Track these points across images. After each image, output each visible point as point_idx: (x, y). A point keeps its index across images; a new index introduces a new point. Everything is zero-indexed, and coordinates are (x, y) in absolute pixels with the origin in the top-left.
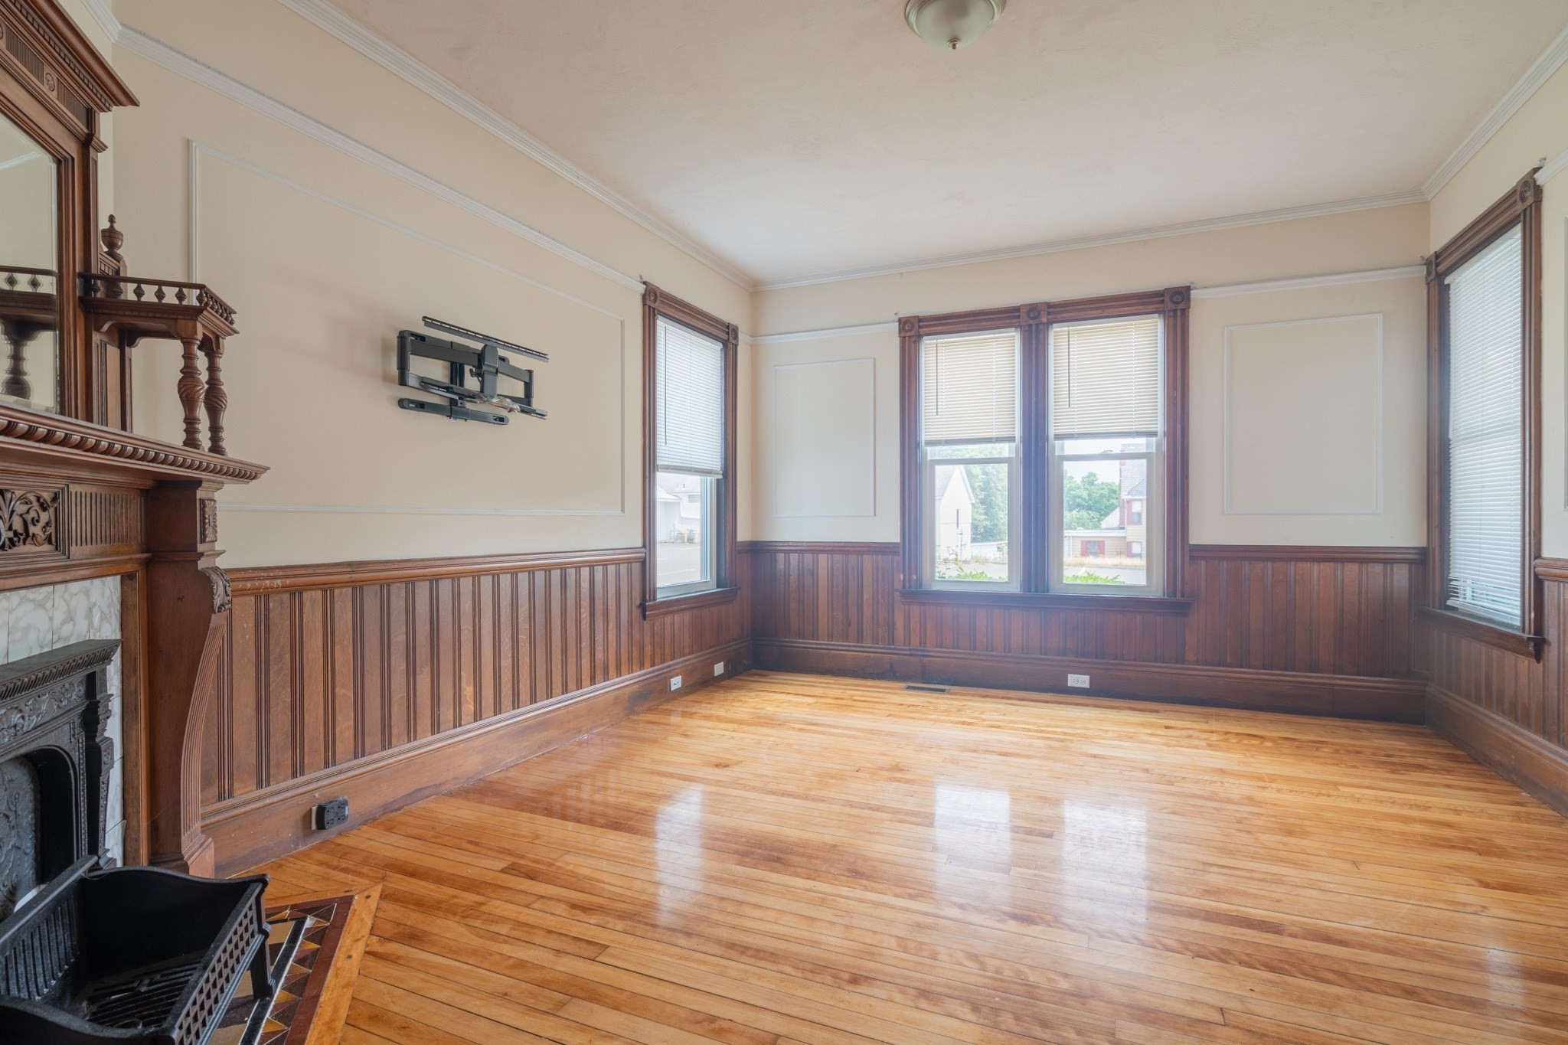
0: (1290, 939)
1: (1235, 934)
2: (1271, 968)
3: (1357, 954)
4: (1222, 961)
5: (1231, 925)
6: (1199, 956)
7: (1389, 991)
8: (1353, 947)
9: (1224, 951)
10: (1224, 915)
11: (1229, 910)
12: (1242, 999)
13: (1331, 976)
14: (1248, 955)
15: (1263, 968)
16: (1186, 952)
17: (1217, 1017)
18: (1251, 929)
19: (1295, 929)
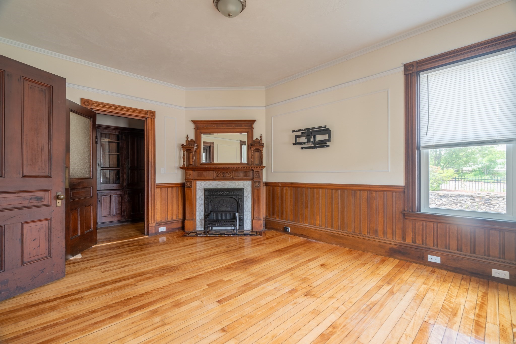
0: (125, 310)
1: (141, 303)
2: (129, 299)
3: (106, 316)
4: (141, 294)
5: (143, 305)
6: (146, 292)
7: (99, 309)
8: (107, 318)
9: (142, 296)
10: (147, 307)
11: (146, 309)
12: (133, 289)
13: (114, 305)
14: (136, 299)
15: (131, 298)
16: (150, 292)
17: (136, 284)
18: (138, 307)
19: (125, 314)
